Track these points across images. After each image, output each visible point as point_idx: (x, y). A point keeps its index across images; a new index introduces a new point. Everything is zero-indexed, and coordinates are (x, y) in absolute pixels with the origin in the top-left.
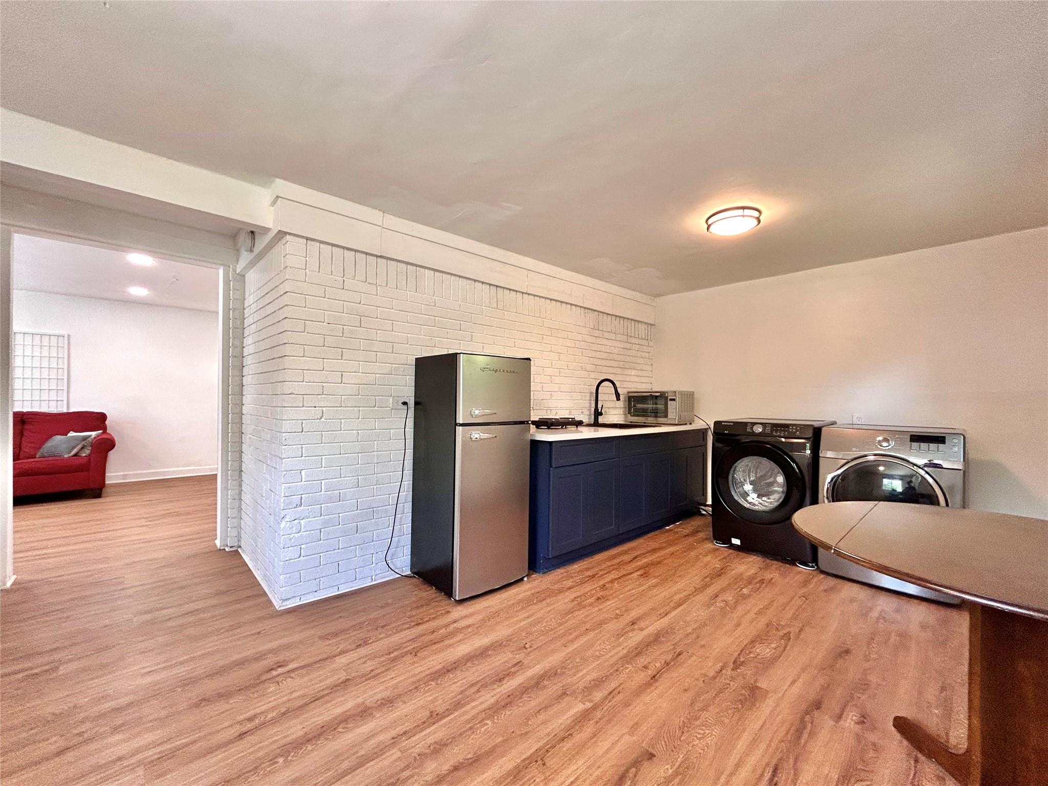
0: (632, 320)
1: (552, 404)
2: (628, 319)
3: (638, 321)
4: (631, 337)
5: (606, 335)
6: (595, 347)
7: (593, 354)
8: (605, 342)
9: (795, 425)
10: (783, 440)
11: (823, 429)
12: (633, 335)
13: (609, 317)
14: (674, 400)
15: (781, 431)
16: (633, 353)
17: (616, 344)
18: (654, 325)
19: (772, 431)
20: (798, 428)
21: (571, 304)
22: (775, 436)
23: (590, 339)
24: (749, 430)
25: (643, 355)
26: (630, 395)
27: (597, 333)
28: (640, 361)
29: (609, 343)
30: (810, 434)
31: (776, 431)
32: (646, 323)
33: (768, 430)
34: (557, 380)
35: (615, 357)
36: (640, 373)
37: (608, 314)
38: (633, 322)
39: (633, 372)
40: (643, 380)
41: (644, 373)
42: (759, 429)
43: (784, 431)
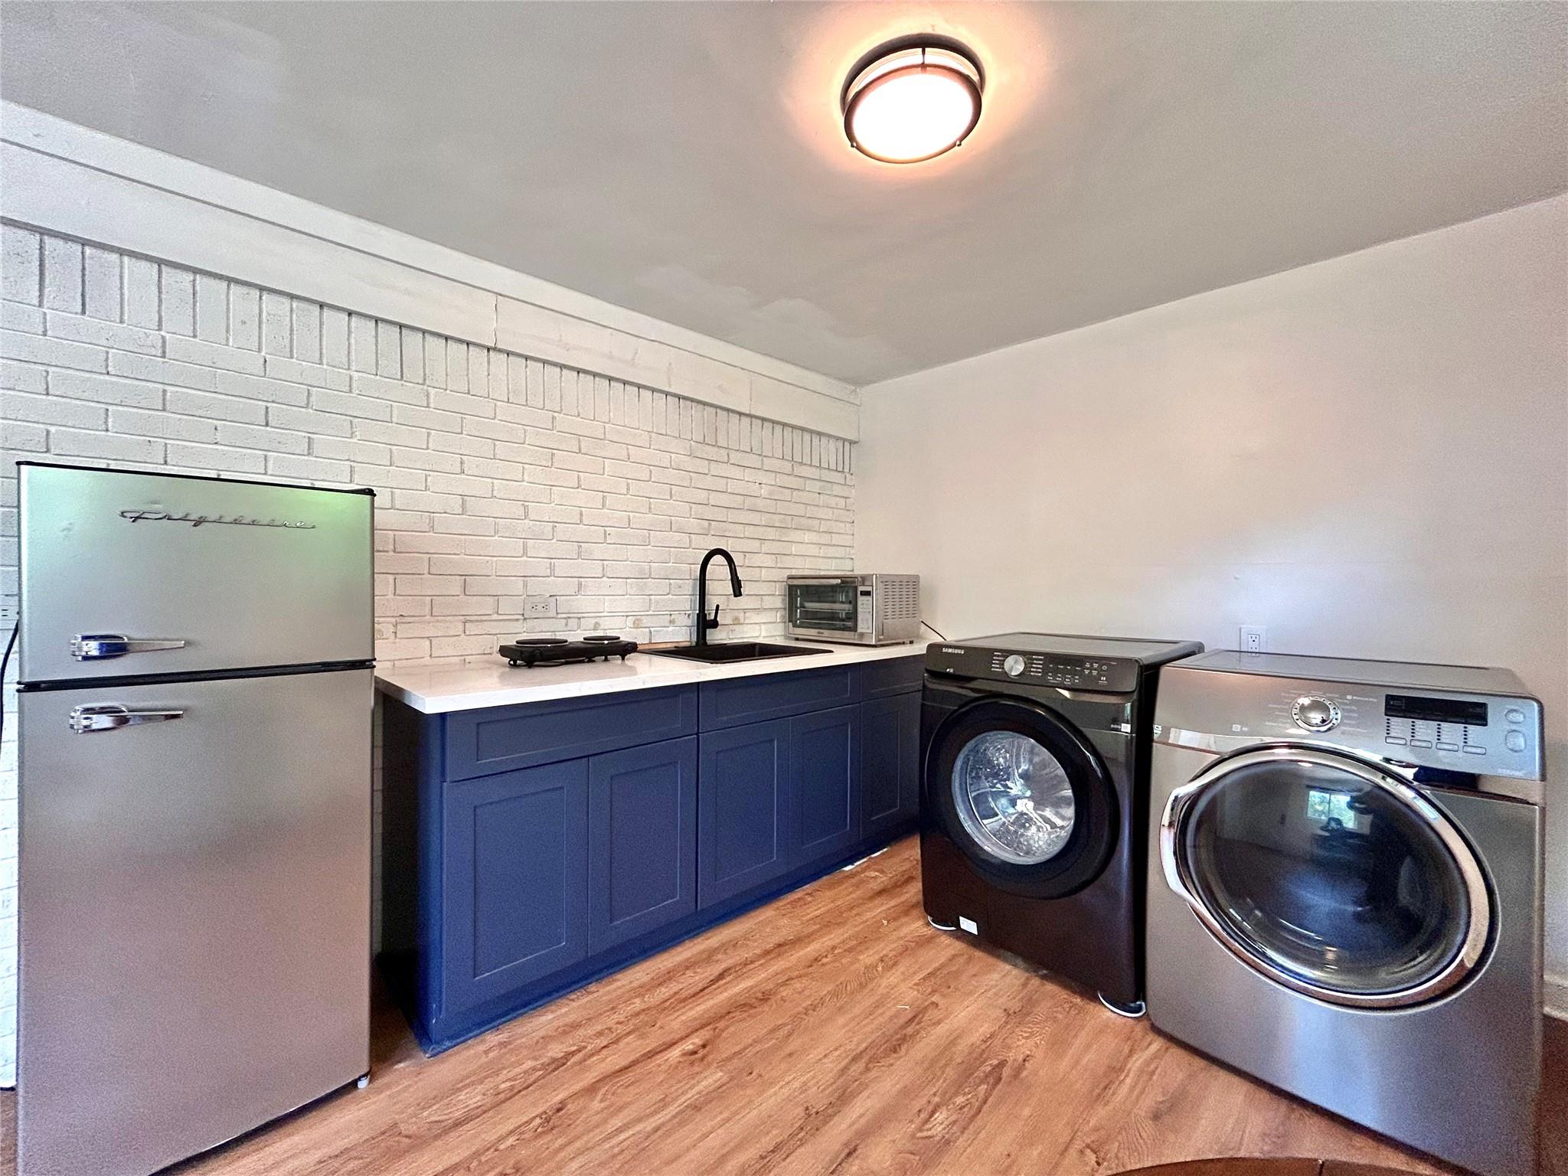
0: (803, 429)
1: (584, 603)
2: (793, 427)
3: (819, 434)
4: (801, 463)
5: (735, 457)
6: (708, 482)
7: (702, 496)
8: (736, 473)
9: (1100, 660)
10: (1066, 693)
11: (1165, 671)
12: (807, 460)
13: (746, 421)
14: (867, 593)
15: (1064, 673)
16: (805, 497)
17: (762, 477)
18: (856, 443)
19: (1045, 672)
20: (1105, 668)
21: (639, 386)
22: (1054, 687)
23: (689, 463)
24: (996, 668)
25: (833, 501)
26: (791, 582)
27: (711, 452)
28: (822, 513)
29: (748, 475)
30: (1130, 683)
31: (1055, 672)
32: (838, 438)
33: (1037, 670)
34: (598, 551)
35: (760, 504)
36: (825, 539)
37: (740, 414)
38: (807, 437)
39: (808, 537)
40: (832, 552)
41: (836, 539)
42: (1015, 666)
43: (1074, 673)
